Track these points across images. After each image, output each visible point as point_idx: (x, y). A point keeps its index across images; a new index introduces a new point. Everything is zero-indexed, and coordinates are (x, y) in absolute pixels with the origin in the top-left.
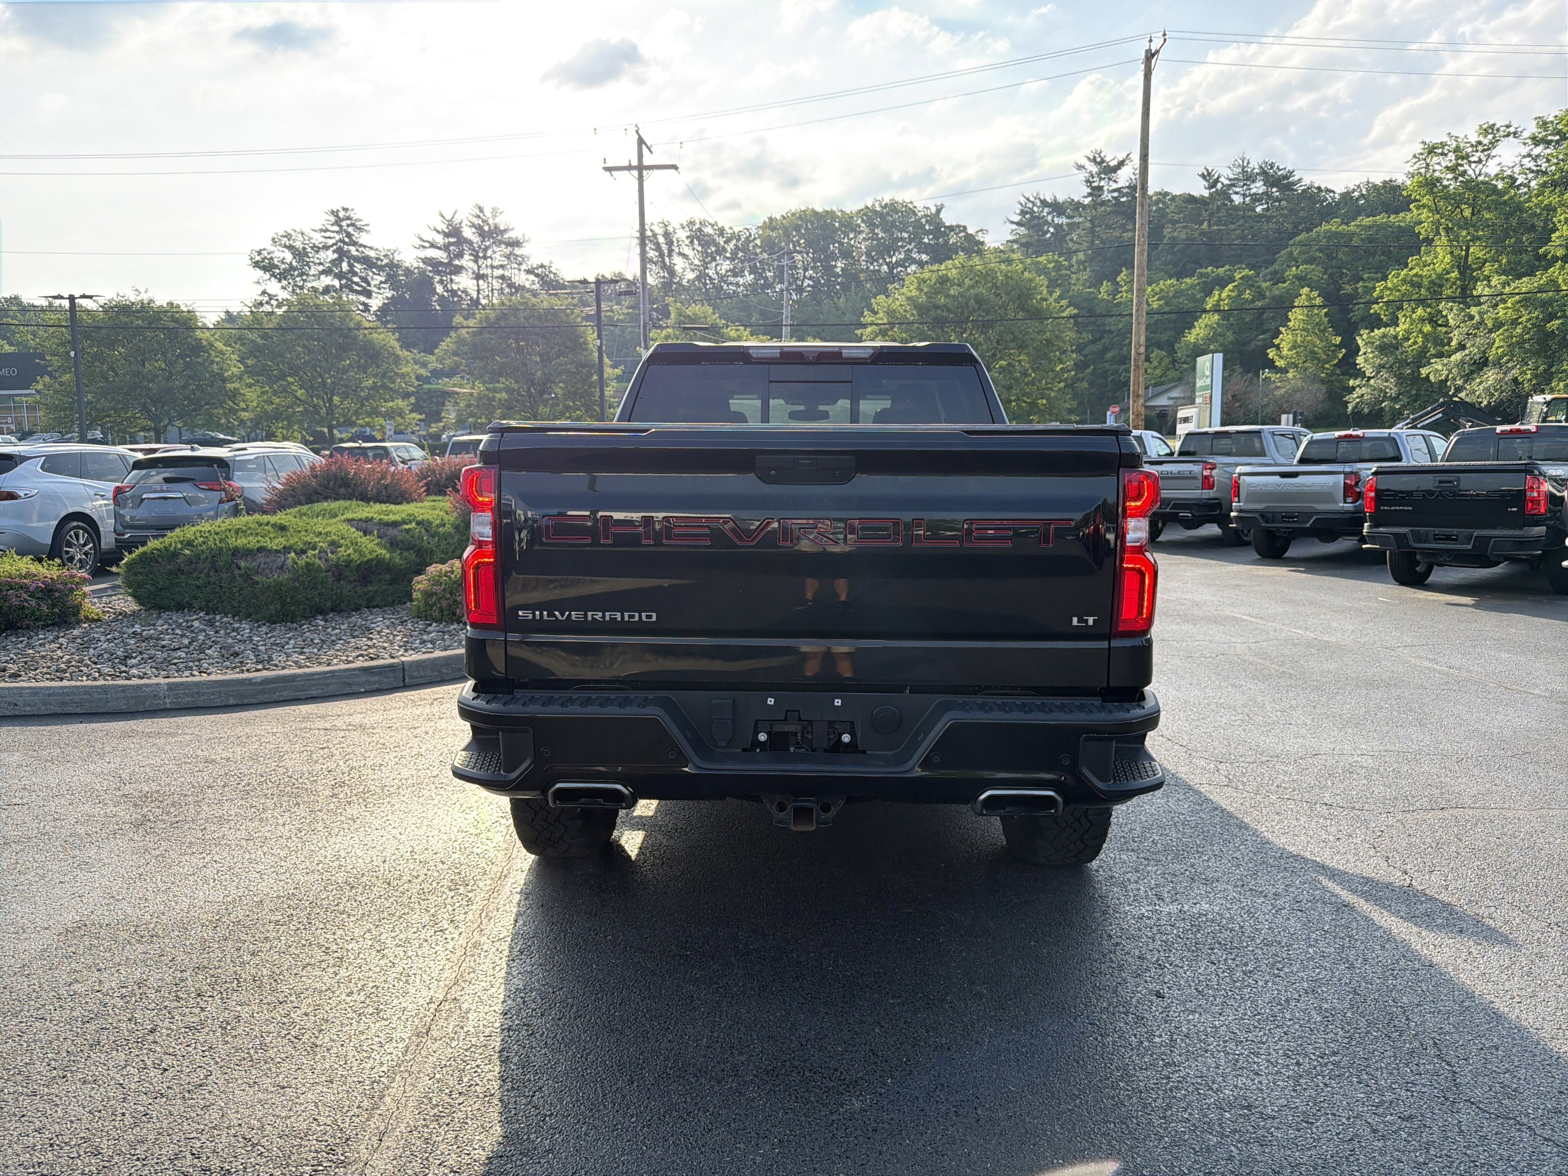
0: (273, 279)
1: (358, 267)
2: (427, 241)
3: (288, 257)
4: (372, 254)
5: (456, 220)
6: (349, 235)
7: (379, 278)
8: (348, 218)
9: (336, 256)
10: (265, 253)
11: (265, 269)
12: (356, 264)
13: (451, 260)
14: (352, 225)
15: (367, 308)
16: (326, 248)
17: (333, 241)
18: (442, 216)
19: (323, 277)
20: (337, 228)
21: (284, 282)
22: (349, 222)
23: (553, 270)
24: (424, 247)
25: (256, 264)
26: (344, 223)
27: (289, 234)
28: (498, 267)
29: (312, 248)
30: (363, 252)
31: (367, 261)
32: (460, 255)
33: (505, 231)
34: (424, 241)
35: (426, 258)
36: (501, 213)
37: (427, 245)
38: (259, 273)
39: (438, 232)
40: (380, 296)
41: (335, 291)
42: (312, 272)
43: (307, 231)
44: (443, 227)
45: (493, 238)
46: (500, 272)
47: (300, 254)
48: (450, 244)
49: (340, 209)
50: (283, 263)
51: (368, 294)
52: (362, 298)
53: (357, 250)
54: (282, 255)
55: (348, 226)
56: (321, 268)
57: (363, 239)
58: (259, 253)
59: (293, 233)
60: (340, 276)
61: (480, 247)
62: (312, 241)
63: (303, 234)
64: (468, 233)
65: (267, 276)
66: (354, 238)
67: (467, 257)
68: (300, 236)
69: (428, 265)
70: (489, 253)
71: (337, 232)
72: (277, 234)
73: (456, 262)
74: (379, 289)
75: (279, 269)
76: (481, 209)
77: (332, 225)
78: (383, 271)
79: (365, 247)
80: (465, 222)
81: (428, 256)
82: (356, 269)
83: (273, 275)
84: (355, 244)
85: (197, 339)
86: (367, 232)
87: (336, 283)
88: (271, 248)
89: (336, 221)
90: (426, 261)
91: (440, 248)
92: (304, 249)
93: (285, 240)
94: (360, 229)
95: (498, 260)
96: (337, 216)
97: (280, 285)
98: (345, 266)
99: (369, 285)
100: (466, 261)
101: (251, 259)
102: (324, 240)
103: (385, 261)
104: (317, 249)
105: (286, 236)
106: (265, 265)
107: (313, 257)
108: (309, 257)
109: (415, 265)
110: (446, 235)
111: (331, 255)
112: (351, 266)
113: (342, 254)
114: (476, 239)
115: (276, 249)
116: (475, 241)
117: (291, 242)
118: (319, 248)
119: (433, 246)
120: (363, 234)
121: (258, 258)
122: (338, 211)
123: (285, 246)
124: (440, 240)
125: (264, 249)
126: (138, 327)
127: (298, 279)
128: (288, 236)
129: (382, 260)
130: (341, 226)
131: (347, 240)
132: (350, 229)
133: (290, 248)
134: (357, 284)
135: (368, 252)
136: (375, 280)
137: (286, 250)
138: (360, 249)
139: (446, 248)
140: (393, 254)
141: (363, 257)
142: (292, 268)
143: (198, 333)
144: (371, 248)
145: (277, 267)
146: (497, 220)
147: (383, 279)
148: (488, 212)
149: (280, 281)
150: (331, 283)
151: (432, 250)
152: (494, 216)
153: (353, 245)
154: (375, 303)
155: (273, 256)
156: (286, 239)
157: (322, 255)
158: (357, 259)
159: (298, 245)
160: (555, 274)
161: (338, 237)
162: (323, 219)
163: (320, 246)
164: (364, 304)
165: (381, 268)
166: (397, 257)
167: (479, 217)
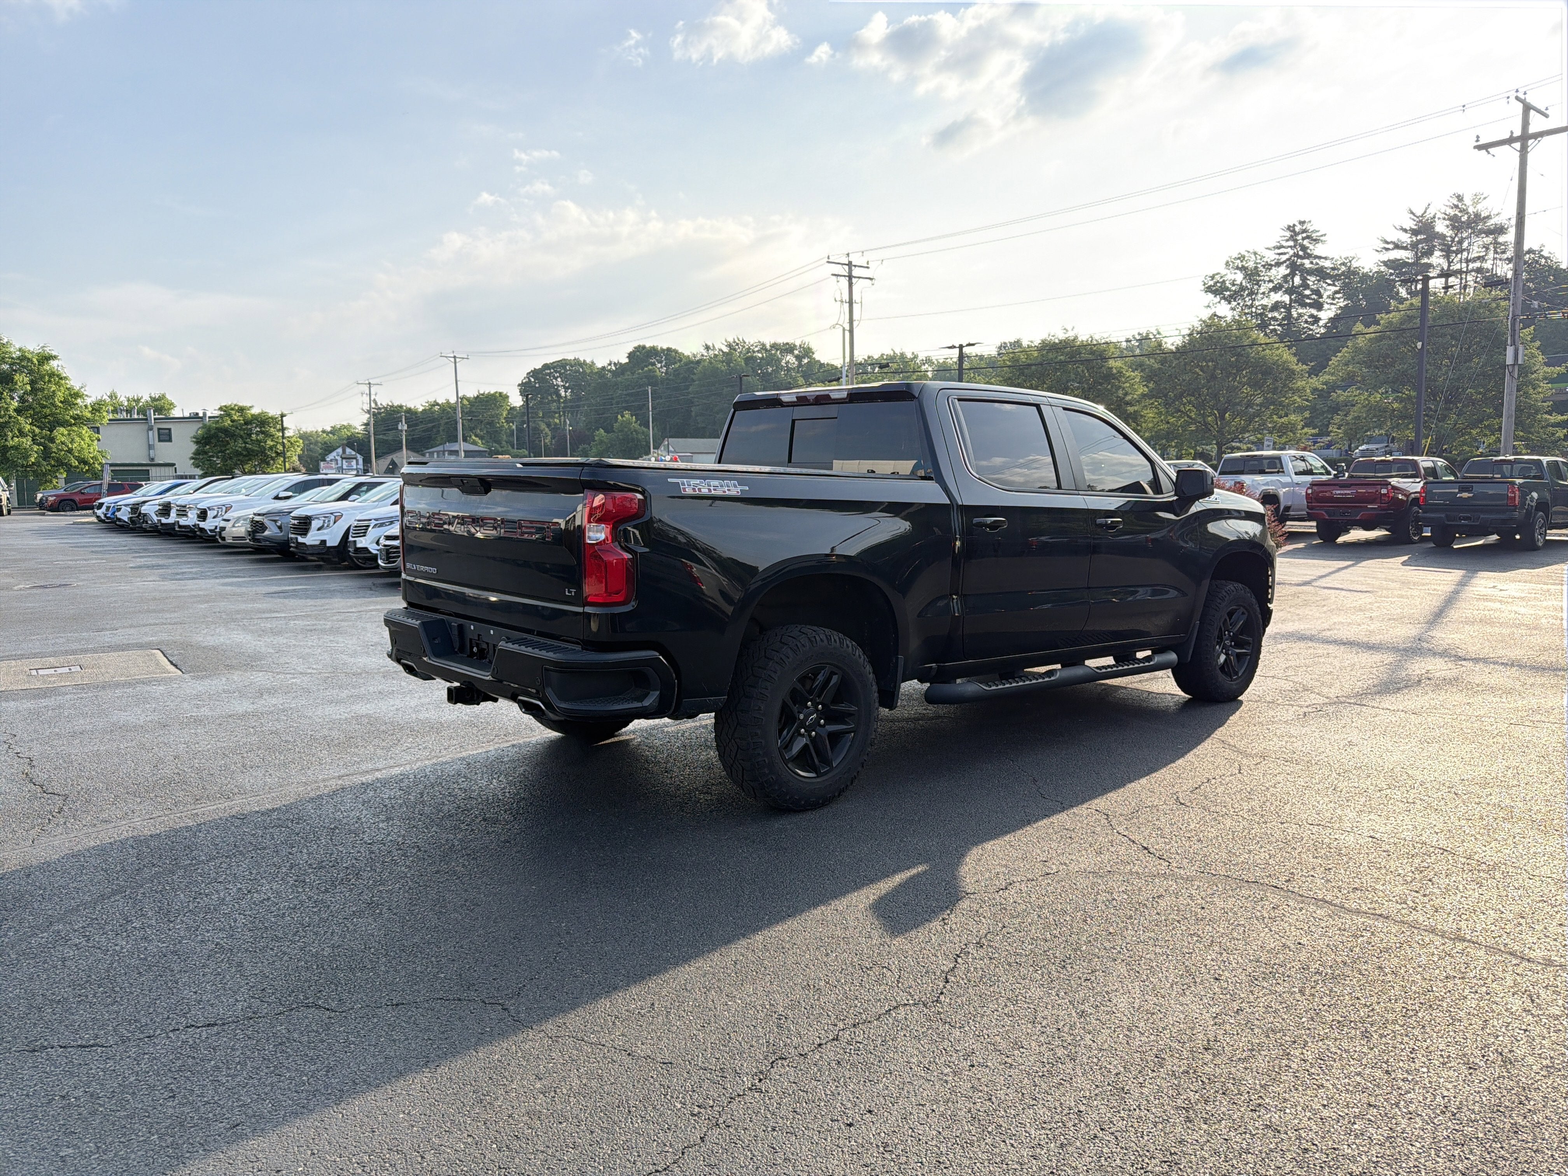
0: (1223, 301)
1: (1311, 280)
2: (1392, 242)
3: (1239, 277)
4: (1327, 264)
5: (1429, 215)
6: (1304, 248)
7: (1333, 289)
8: (1304, 231)
9: (1288, 271)
10: (1217, 278)
11: (1216, 292)
12: (1309, 277)
13: (1418, 258)
14: (1308, 237)
15: (1316, 320)
16: (1278, 264)
17: (1287, 256)
18: (1412, 213)
19: (1272, 293)
20: (1291, 243)
21: (1234, 304)
22: (1304, 235)
23: (1545, 253)
24: (1387, 249)
25: (1209, 289)
26: (1299, 237)
27: (1244, 257)
28: (1474, 260)
29: (1264, 266)
30: (1317, 264)
31: (1321, 274)
32: (1429, 253)
33: (1488, 217)
34: (1387, 243)
35: (1389, 260)
36: (1485, 198)
37: (1391, 246)
38: (1211, 296)
39: (1405, 231)
40: (1333, 307)
41: (1285, 307)
42: (1262, 290)
43: (1261, 250)
44: (1410, 224)
45: (1471, 228)
46: (1477, 265)
47: (1252, 275)
48: (1419, 242)
49: (1297, 224)
50: (1234, 285)
51: (1319, 306)
52: (1314, 312)
53: (1312, 263)
54: (1232, 277)
55: (1303, 239)
56: (1271, 285)
57: (1318, 250)
58: (1213, 277)
59: (1246, 254)
60: (1290, 291)
61: (1453, 241)
62: (1265, 260)
63: (1255, 254)
64: (1441, 227)
65: (1218, 298)
66: (1309, 251)
67: (1437, 253)
68: (1253, 256)
69: (1389, 268)
70: (1465, 245)
71: (1291, 247)
72: (1231, 257)
73: (1425, 260)
74: (1333, 299)
75: (1230, 291)
76: (1460, 198)
77: (1287, 240)
78: (1338, 280)
79: (1320, 258)
80: (1439, 215)
81: (1392, 258)
82: (1308, 282)
83: (1224, 298)
84: (1308, 256)
85: (1109, 368)
86: (1323, 242)
87: (1286, 299)
88: (1223, 271)
89: (1292, 236)
90: (1387, 263)
91: (1405, 248)
92: (1256, 268)
93: (1239, 264)
94: (1316, 241)
95: (1476, 251)
96: (1294, 231)
97: (1229, 306)
98: (1297, 280)
99: (1321, 296)
100: (1437, 259)
101: (1205, 284)
102: (1277, 257)
103: (1343, 268)
104: (1268, 266)
105: (1239, 258)
106: (1217, 289)
107: (1265, 275)
108: (1259, 276)
109: (1375, 269)
110: (1414, 232)
111: (1283, 271)
112: (1304, 279)
113: (1294, 268)
114: (1449, 233)
115: (1228, 271)
116: (1448, 235)
117: (1244, 263)
118: (1271, 265)
119: (1397, 246)
120: (1319, 245)
121: (1211, 283)
122: (1294, 225)
123: (1237, 268)
124: (1406, 238)
125: (1218, 274)
126: (1061, 362)
127: (1247, 299)
128: (1242, 258)
129: (1338, 269)
130: (1296, 241)
131: (1301, 253)
132: (1306, 242)
133: (1243, 269)
134: (1308, 297)
135: (1322, 263)
136: (1328, 290)
137: (1238, 272)
138: (1314, 261)
139: (1414, 246)
140: (1350, 261)
141: (1316, 270)
142: (1242, 288)
143: (1112, 363)
144: (1326, 258)
145: (1227, 289)
146: (1479, 207)
147: (1337, 288)
148: (1468, 201)
149: (1230, 303)
150: (1279, 299)
151: (1396, 251)
152: (1475, 203)
153: (1308, 258)
154: (1326, 314)
155: (1225, 279)
156: (1239, 261)
157: (1274, 271)
158: (1311, 272)
159: (1251, 265)
160: (1546, 258)
161: (1291, 252)
162: (1278, 235)
163: (1273, 263)
164: (1312, 316)
165: (1335, 278)
166: (1355, 264)
167: (1456, 207)
